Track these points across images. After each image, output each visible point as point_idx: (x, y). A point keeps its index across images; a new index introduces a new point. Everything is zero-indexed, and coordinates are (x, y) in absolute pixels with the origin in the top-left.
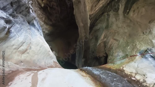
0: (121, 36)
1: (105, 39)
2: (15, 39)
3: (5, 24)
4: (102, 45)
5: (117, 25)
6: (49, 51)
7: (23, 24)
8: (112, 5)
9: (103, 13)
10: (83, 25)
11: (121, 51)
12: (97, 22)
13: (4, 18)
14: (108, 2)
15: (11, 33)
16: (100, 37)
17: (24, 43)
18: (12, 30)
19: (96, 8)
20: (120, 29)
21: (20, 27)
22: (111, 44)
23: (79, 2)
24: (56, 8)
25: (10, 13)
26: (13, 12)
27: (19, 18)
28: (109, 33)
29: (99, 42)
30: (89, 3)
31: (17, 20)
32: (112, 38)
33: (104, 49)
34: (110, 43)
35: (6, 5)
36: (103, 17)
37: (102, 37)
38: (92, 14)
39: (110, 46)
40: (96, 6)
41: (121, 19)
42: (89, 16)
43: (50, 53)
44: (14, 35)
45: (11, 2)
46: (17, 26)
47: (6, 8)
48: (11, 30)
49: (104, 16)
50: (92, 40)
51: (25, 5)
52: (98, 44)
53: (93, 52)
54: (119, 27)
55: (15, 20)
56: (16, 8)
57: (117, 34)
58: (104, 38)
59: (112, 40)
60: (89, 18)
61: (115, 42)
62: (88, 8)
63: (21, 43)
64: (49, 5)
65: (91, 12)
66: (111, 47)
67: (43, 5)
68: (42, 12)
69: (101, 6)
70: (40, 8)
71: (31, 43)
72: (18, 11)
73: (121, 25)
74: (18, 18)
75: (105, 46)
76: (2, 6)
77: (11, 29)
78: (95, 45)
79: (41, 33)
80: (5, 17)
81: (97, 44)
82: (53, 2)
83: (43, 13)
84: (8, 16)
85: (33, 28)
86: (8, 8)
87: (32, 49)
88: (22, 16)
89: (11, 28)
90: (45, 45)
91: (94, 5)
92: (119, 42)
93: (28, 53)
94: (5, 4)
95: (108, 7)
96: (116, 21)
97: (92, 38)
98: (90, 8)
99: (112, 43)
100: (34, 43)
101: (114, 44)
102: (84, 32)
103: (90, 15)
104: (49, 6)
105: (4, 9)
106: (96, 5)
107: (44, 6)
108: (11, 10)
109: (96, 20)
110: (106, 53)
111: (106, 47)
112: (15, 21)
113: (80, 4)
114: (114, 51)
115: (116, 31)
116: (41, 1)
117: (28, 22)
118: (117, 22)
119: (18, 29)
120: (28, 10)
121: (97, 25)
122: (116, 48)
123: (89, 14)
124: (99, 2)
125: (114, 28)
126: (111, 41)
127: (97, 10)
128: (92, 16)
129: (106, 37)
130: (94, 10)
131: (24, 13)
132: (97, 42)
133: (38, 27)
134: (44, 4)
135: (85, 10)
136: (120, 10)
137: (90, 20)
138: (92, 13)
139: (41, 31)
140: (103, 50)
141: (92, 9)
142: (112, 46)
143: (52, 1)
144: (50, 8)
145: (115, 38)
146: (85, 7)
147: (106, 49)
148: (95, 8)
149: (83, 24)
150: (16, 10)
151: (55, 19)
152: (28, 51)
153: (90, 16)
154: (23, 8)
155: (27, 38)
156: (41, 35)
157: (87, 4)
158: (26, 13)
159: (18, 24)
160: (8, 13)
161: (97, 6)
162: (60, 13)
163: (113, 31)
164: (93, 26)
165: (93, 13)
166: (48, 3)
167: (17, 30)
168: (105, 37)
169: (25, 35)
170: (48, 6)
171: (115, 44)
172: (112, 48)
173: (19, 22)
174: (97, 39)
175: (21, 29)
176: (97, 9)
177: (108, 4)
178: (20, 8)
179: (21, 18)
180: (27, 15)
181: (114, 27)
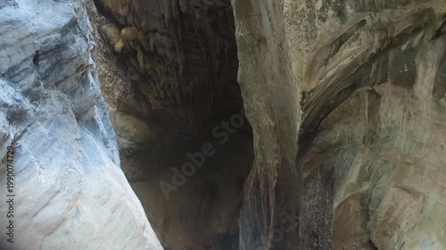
0: (429, 180)
1: (366, 187)
2: (28, 178)
3: (7, 125)
4: (355, 206)
5: (411, 135)
6: (144, 228)
7: (60, 124)
8: (387, 61)
9: (354, 87)
10: (273, 124)
11: (434, 238)
12: (329, 116)
13: (6, 105)
14: (374, 51)
15: (20, 155)
16: (343, 176)
17: (58, 192)
18: (24, 144)
19: (329, 67)
20: (424, 151)
21: (50, 135)
22: (392, 209)
23: (259, 41)
24: (168, 53)
25: (25, 88)
26: (37, 84)
27: (52, 104)
28: (379, 161)
29: (342, 194)
30: (300, 50)
31: (43, 109)
32: (393, 183)
33: (364, 226)
34: (386, 202)
35: (19, 62)
36: (352, 101)
37: (353, 176)
38: (312, 91)
39: (389, 214)
40: (326, 62)
41: (424, 115)
42: (300, 96)
43: (145, 234)
44: (26, 163)
45: (37, 52)
46: (42, 129)
47: (17, 72)
48: (20, 147)
49: (358, 95)
50: (311, 184)
51: (75, 61)
52: (336, 204)
53: (315, 236)
54: (420, 145)
55: (38, 109)
56: (47, 71)
57: (412, 170)
58: (361, 181)
59: (393, 191)
60: (302, 104)
61: (406, 198)
62: (296, 67)
63: (48, 192)
64: (144, 44)
65: (309, 83)
66: (391, 220)
67: (119, 45)
68: (114, 68)
69: (347, 62)
70: (106, 54)
71: (80, 193)
72: (50, 78)
73: (427, 136)
74: (48, 101)
75: (366, 214)
76: (6, 67)
77: (19, 142)
78: (324, 205)
79: (112, 151)
80: (10, 102)
81: (332, 202)
82: (158, 36)
83: (115, 73)
84: (19, 97)
85: (90, 137)
86: (24, 70)
87: (82, 218)
88: (62, 95)
89: (20, 137)
90: (129, 204)
91: (320, 59)
92: (424, 200)
93: (67, 233)
94: (17, 59)
95: (374, 67)
96: (408, 120)
97: (311, 177)
98: (304, 70)
99: (397, 205)
100: (92, 194)
101: (405, 206)
102: (276, 151)
103: (303, 93)
104: (142, 47)
105: (11, 75)
106: (327, 60)
107: (123, 49)
108: (32, 78)
109: (327, 108)
110: (370, 241)
111: (372, 217)
112: (38, 114)
113: (263, 47)
114: (406, 239)
115: (408, 155)
116: (116, 31)
117: (75, 114)
118: (412, 122)
119: (44, 140)
120: (83, 75)
121: (329, 128)
122: (412, 225)
123: (299, 91)
124: (337, 50)
125: (402, 146)
126: (390, 196)
127: (333, 76)
128: (313, 97)
129: (368, 179)
130: (318, 77)
131: (68, 84)
132: (332, 194)
133: (105, 132)
134: (126, 41)
135: (284, 72)
136: (419, 81)
137: (305, 110)
138: (313, 85)
139: (113, 146)
140: (358, 229)
141: (310, 72)
142: (395, 214)
143: (155, 31)
144: (147, 54)
145: (406, 183)
146: (283, 60)
147: (369, 224)
148: (323, 68)
149: (273, 119)
150: (45, 78)
151: (162, 96)
152: (68, 225)
153: (304, 98)
154: (69, 69)
155: (70, 173)
156: (113, 161)
157: (293, 54)
158: (76, 83)
159: (45, 123)
160: (21, 86)
161: (332, 64)
162: (181, 71)
163: (399, 157)
164: (312, 129)
165: (318, 87)
166: (140, 37)
167: (40, 144)
168: (364, 177)
169: (65, 165)
170: (138, 49)
171: (408, 209)
172: (395, 225)
173: (50, 116)
174: (330, 181)
175: (54, 141)
176: (331, 73)
177: (374, 58)
178: (61, 68)
179: (56, 103)
180: (78, 91)
181: (401, 142)
